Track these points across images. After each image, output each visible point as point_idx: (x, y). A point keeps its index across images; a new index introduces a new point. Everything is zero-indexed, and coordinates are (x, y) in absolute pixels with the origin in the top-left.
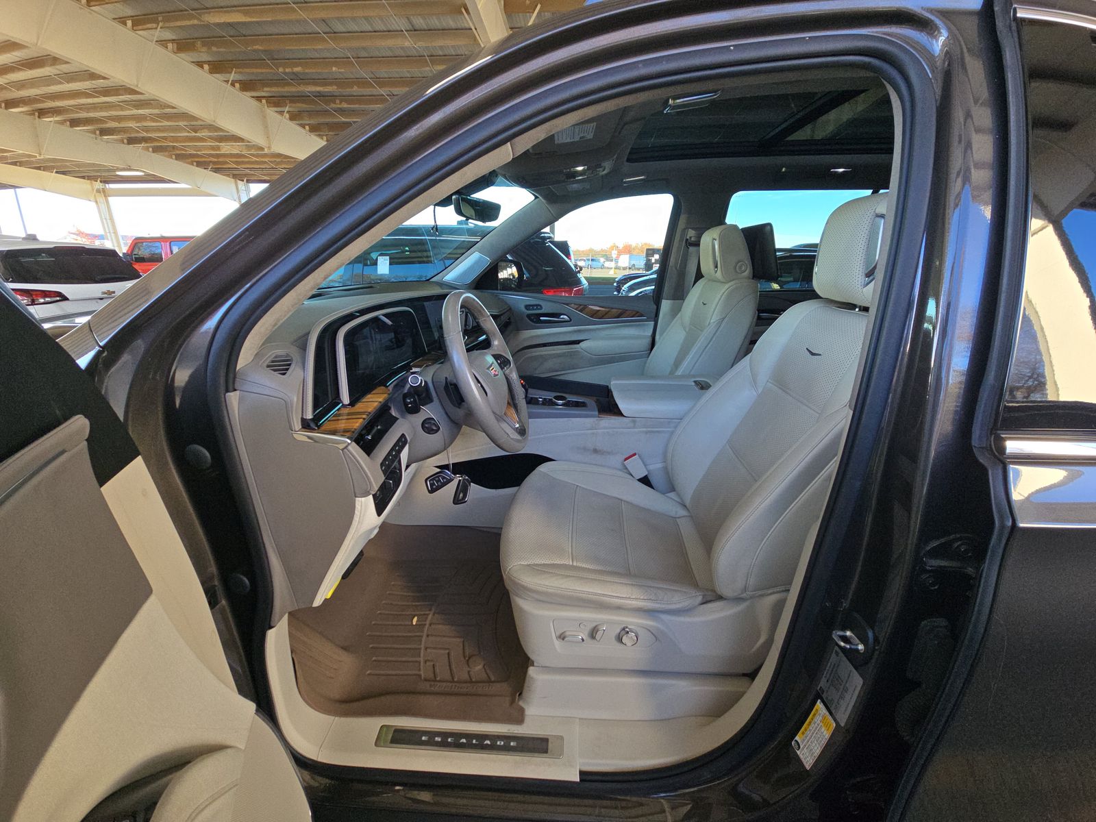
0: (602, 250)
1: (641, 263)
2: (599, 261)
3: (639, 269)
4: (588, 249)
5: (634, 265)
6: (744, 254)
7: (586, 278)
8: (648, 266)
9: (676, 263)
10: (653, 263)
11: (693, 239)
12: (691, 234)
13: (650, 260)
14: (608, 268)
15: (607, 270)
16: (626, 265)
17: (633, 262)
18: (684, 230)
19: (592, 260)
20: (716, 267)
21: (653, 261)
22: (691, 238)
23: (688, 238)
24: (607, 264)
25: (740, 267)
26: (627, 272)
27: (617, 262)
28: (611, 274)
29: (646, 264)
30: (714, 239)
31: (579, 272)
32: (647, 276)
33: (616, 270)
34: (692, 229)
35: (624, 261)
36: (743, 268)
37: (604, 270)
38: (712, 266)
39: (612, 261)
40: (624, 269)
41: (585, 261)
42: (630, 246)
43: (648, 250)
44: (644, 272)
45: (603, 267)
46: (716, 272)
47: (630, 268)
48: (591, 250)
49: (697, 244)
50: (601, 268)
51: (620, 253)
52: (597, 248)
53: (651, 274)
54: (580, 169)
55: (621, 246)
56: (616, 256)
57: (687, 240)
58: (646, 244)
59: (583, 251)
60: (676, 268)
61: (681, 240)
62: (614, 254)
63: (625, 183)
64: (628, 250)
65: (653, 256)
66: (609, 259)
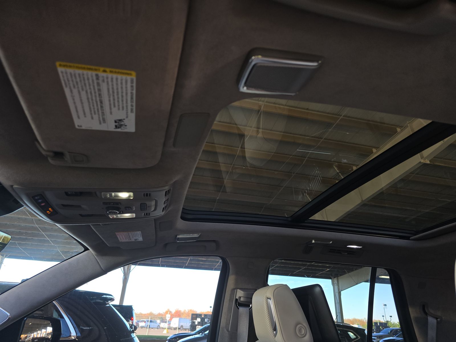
0: (160, 314)
1: (187, 324)
2: (156, 322)
3: (185, 329)
4: (149, 312)
5: (182, 326)
6: (299, 315)
7: (139, 337)
8: (193, 327)
9: (227, 324)
10: (196, 325)
11: (242, 299)
12: (240, 294)
13: (194, 322)
14: (163, 328)
15: (162, 330)
16: (177, 325)
17: (182, 324)
18: (233, 291)
19: (151, 321)
20: (275, 329)
21: (196, 323)
22: (240, 297)
23: (237, 298)
24: (162, 325)
25: (300, 330)
26: (177, 332)
27: (169, 324)
28: (165, 333)
29: (191, 326)
30: (268, 298)
31: (133, 332)
32: (192, 335)
33: (170, 330)
34: (241, 289)
35: (175, 323)
36: (303, 332)
37: (159, 330)
38: (270, 329)
39: (166, 322)
40: (175, 329)
41: (145, 322)
42: (180, 311)
43: (193, 315)
44: (190, 332)
45: (158, 327)
46: (275, 335)
47: (179, 329)
48: (151, 314)
49: (247, 304)
50: (157, 328)
51: (172, 316)
52: (156, 312)
53: (195, 334)
54: (124, 195)
55: (173, 311)
56: (169, 318)
57: (236, 300)
58: (191, 310)
59: (145, 315)
60: (228, 331)
61: (231, 300)
62: (168, 317)
63: (178, 239)
64: (178, 314)
65: (196, 320)
66: (163, 321)
